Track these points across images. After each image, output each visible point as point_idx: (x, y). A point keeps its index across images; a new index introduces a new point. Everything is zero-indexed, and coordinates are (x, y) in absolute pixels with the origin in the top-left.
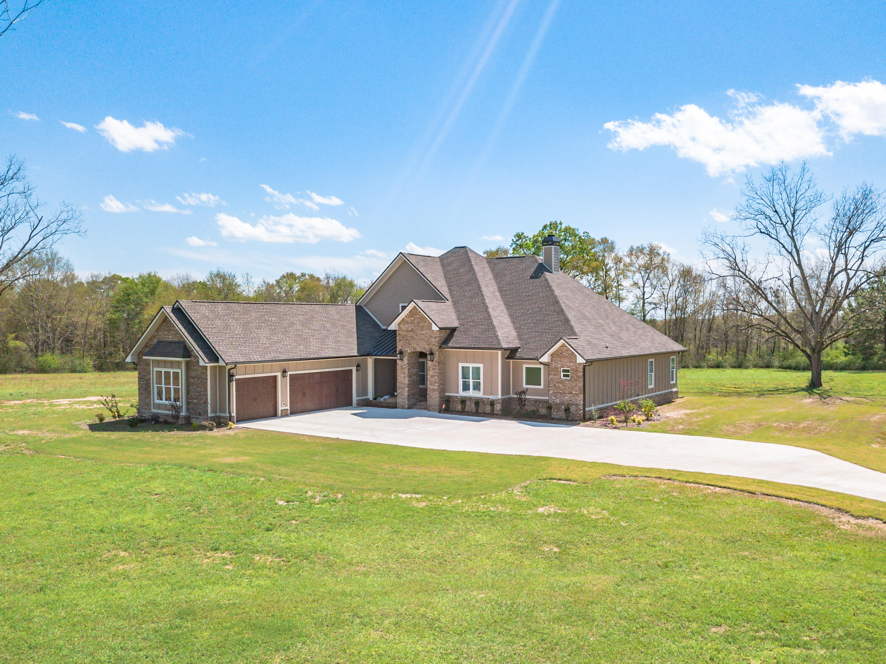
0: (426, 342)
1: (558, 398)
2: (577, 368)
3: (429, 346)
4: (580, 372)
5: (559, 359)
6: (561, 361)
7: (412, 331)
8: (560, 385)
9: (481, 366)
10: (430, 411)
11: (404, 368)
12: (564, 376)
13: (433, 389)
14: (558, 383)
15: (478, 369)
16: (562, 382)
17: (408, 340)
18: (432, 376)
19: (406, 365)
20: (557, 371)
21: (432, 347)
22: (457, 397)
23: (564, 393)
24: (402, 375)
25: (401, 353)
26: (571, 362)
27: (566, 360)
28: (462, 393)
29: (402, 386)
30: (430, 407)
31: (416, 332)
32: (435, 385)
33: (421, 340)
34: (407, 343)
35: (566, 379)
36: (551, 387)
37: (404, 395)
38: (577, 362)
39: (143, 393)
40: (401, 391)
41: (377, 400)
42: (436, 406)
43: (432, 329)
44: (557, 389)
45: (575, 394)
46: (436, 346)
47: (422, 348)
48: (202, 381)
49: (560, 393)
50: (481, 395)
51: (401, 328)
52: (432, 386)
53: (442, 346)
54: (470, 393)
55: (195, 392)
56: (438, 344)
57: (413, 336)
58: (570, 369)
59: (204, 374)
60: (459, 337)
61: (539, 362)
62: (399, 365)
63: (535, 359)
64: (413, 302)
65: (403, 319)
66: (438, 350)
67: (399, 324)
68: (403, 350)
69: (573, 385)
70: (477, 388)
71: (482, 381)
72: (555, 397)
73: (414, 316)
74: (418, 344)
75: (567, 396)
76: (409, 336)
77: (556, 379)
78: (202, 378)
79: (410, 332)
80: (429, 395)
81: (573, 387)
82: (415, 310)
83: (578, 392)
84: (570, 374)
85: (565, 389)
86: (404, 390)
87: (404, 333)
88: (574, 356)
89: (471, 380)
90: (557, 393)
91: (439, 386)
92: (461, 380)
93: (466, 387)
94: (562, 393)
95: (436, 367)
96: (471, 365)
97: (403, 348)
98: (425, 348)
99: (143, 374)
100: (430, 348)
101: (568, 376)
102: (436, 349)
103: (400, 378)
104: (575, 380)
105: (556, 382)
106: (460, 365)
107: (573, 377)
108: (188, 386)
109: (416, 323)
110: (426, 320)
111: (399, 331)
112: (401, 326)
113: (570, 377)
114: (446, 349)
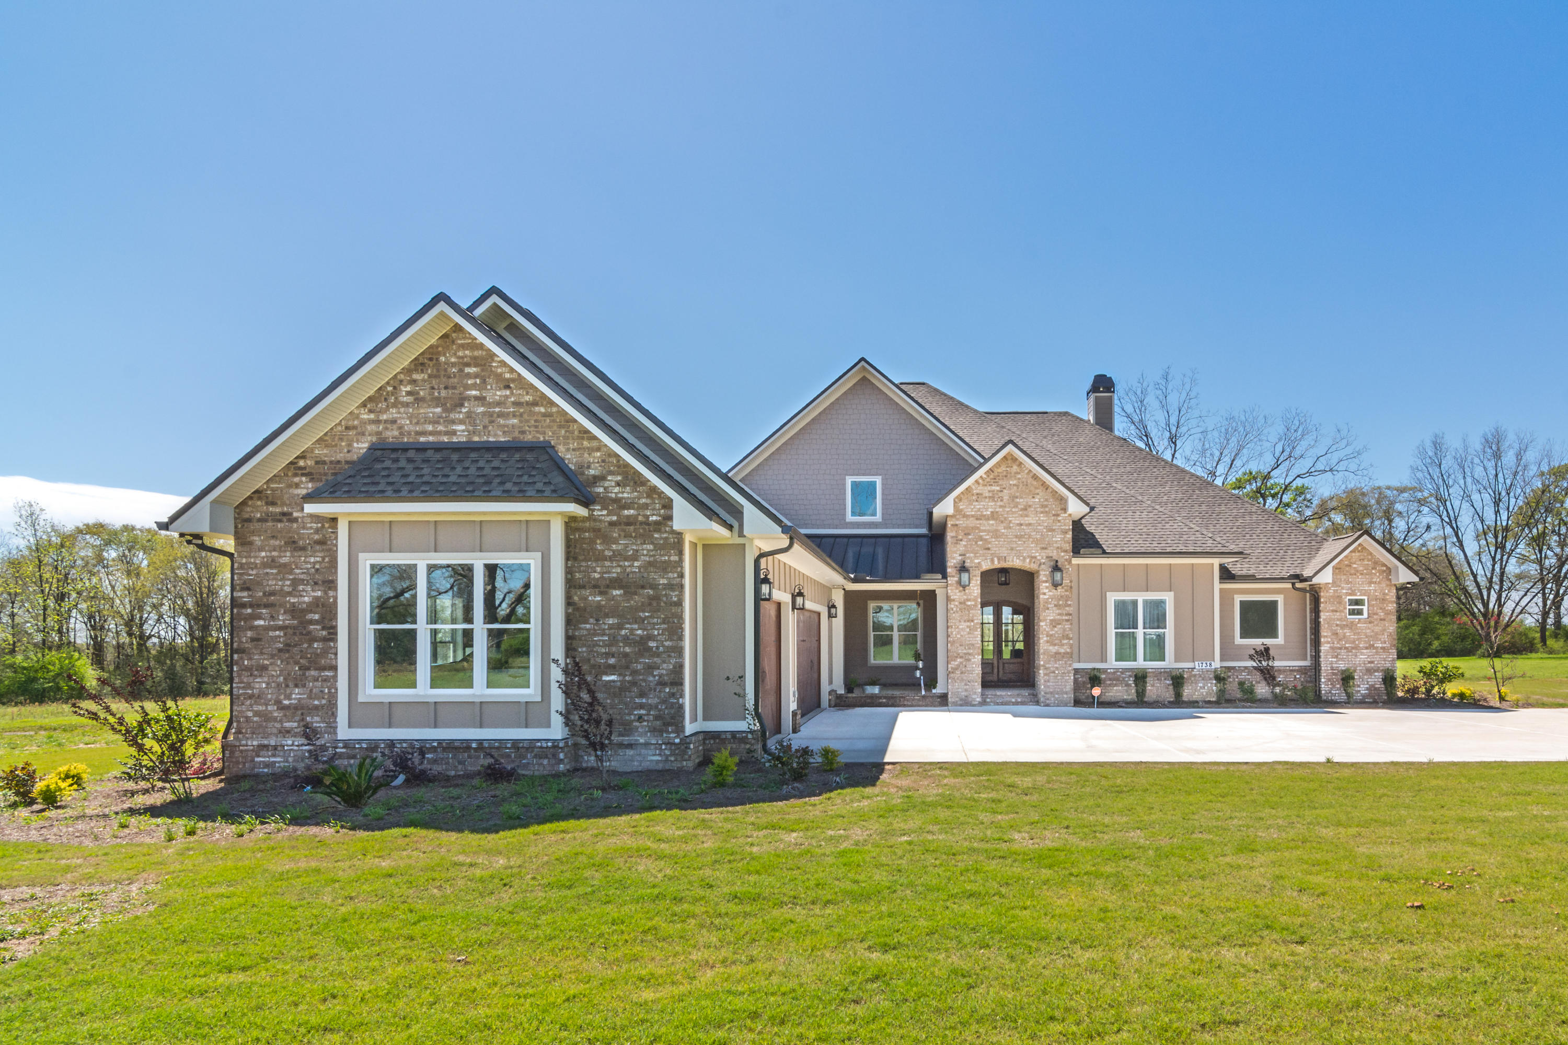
0: (1037, 542)
1: (1342, 659)
2: (1384, 594)
3: (1045, 553)
4: (1392, 601)
5: (1343, 577)
6: (1348, 582)
7: (994, 516)
8: (1348, 632)
9: (1168, 598)
11: (969, 608)
12: (1352, 612)
13: (1059, 654)
14: (1343, 627)
15: (1160, 604)
16: (1352, 626)
17: (981, 539)
18: (1054, 623)
19: (975, 600)
20: (1340, 603)
21: (1055, 554)
22: (1105, 671)
23: (1356, 648)
24: (963, 625)
25: (963, 569)
26: (1370, 583)
27: (1360, 579)
28: (1112, 663)
29: (961, 651)
30: (1048, 696)
31: (1005, 519)
32: (1063, 645)
33: (1019, 537)
34: (978, 546)
35: (1359, 619)
36: (1326, 637)
37: (971, 672)
38: (1388, 583)
39: (264, 668)
40: (961, 663)
41: (857, 693)
42: (1066, 693)
43: (1065, 510)
44: (1340, 640)
45: (1382, 648)
46: (1066, 551)
47: (1025, 558)
48: (656, 598)
49: (1346, 648)
50: (1169, 662)
51: (962, 510)
52: (1055, 645)
53: (1076, 551)
54: (1141, 663)
55: (613, 641)
56: (1069, 547)
57: (997, 530)
58: (1366, 598)
59: (665, 567)
60: (1101, 536)
61: (1298, 585)
62: (954, 600)
63: (1281, 580)
64: (1010, 446)
65: (968, 489)
66: (1070, 562)
67: (960, 500)
68: (967, 565)
69: (1377, 629)
70: (1156, 648)
71: (1169, 632)
72: (1336, 657)
73: (1001, 482)
74: (1012, 549)
75: (1362, 654)
76: (984, 531)
77: (1338, 620)
78: (654, 587)
79: (988, 519)
80: (1046, 669)
81: (1377, 634)
82: (1003, 468)
83: (1387, 645)
84: (1365, 608)
85: (1358, 639)
86: (969, 660)
87: (972, 522)
88: (1379, 571)
89: (1140, 632)
90: (1340, 649)
91: (1071, 646)
92: (1114, 631)
93: (1126, 649)
94: (1353, 648)
95: (1067, 601)
96: (1141, 598)
97: (969, 558)
98: (1035, 557)
99: (272, 584)
100: (1047, 557)
101: (1360, 612)
102: (1063, 557)
103: (959, 632)
104: (1381, 620)
105: (1337, 625)
106: (1112, 598)
107: (1376, 614)
108: (569, 621)
109: (1006, 498)
110: (1037, 491)
111: (958, 519)
112: (962, 506)
113: (1365, 615)
114: (1075, 561)
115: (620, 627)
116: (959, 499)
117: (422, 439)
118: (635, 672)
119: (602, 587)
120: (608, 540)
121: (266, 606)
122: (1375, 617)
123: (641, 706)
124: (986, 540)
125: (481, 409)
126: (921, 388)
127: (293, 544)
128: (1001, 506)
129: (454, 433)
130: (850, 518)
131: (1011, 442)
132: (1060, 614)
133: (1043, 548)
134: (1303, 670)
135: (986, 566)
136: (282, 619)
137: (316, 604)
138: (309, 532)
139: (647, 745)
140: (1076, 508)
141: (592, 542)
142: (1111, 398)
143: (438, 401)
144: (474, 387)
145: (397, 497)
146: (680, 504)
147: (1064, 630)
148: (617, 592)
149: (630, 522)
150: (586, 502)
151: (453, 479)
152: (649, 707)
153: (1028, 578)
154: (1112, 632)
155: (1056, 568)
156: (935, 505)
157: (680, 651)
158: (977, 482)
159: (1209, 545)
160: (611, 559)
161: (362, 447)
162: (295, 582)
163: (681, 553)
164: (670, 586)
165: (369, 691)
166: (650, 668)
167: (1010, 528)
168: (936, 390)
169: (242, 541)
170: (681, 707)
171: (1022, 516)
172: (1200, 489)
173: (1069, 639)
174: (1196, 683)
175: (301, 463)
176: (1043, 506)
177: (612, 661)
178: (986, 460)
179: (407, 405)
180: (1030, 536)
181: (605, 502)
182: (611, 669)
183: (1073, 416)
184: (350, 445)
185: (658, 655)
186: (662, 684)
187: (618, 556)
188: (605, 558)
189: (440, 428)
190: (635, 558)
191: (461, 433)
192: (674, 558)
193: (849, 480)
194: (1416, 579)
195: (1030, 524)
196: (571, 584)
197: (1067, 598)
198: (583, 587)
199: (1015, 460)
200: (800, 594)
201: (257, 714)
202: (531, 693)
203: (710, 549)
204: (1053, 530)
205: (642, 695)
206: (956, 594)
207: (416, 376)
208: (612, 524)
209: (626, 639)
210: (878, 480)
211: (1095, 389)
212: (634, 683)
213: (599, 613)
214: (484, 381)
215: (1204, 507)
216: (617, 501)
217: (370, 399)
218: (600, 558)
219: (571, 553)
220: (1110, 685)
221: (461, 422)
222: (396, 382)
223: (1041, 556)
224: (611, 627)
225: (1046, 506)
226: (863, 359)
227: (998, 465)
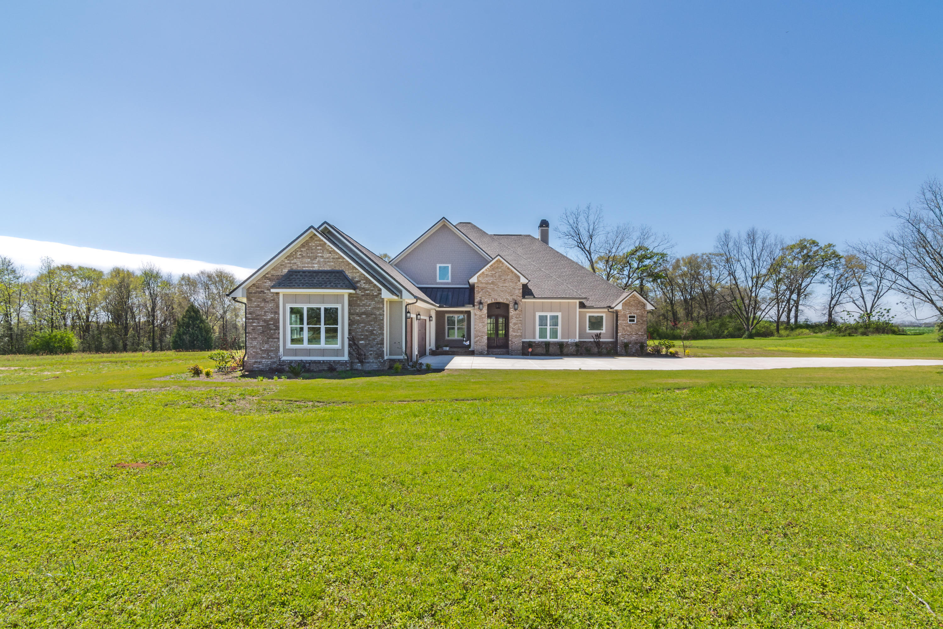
0: (509, 293)
1: (626, 338)
2: (642, 314)
3: (511, 298)
4: (645, 317)
5: (627, 307)
6: (629, 309)
7: (493, 283)
8: (628, 328)
9: (559, 314)
10: (512, 355)
11: (483, 318)
12: (630, 321)
13: (516, 335)
14: (626, 326)
15: (556, 317)
16: (630, 326)
17: (488, 292)
18: (515, 324)
19: (485, 315)
20: (626, 317)
21: (515, 298)
22: (535, 342)
23: (631, 334)
24: (480, 324)
25: (480, 303)
26: (637, 309)
27: (633, 308)
28: (538, 339)
29: (480, 334)
30: (513, 351)
31: (497, 284)
32: (519, 332)
33: (502, 291)
34: (486, 294)
35: (633, 324)
36: (620, 330)
37: (483, 342)
38: (644, 309)
39: (256, 338)
40: (480, 338)
41: (440, 350)
42: (519, 350)
43: (519, 281)
44: (626, 331)
45: (641, 335)
46: (519, 297)
47: (504, 299)
48: (376, 318)
49: (627, 334)
50: (559, 339)
51: (480, 281)
52: (516, 332)
53: (524, 297)
54: (548, 339)
55: (363, 331)
56: (521, 295)
57: (494, 288)
58: (635, 315)
59: (379, 309)
60: (534, 290)
61: (610, 310)
62: (477, 315)
63: (604, 308)
64: (499, 257)
65: (483, 273)
66: (521, 301)
68: (482, 301)
69: (639, 327)
70: (554, 333)
71: (559, 328)
72: (624, 337)
73: (496, 270)
74: (499, 295)
75: (633, 337)
76: (489, 289)
77: (625, 323)
78: (375, 315)
79: (490, 284)
80: (511, 341)
81: (639, 329)
82: (496, 265)
83: (643, 333)
84: (635, 319)
85: (632, 331)
86: (483, 337)
87: (484, 285)
88: (641, 305)
89: (548, 327)
90: (625, 334)
91: (521, 333)
93: (543, 333)
96: (549, 314)
97: (483, 299)
98: (508, 299)
99: (259, 313)
100: (513, 299)
101: (633, 321)
102: (519, 299)
103: (478, 327)
104: (641, 324)
105: (624, 325)
106: (538, 314)
108: (350, 325)
109: (497, 276)
110: (509, 275)
111: (479, 284)
112: (480, 279)
113: (635, 322)
114: (523, 300)
115: (365, 327)
116: (479, 276)
117: (304, 269)
118: (370, 340)
119: (359, 315)
120: (361, 300)
121: (256, 319)
122: (639, 323)
123: (371, 351)
124: (490, 292)
125: (322, 260)
126: (469, 225)
127: (264, 300)
128: (495, 279)
129: (314, 267)
130: (438, 280)
131: (499, 255)
132: (517, 321)
133: (511, 296)
134: (611, 342)
135: (489, 302)
136: (261, 323)
137: (272, 319)
138: (269, 297)
139: (373, 362)
140: (523, 281)
141: (356, 301)
142: (547, 230)
143: (309, 257)
144: (320, 253)
145: (299, 287)
146: (384, 290)
147: (518, 327)
148: (364, 316)
149: (368, 295)
150: (355, 289)
151: (315, 282)
152: (374, 351)
153: (507, 306)
154: (538, 328)
155: (516, 303)
156: (470, 278)
157: (383, 334)
158: (486, 270)
159: (575, 295)
160: (362, 306)
161: (285, 271)
162: (265, 312)
163: (383, 305)
164: (380, 315)
165: (289, 346)
166: (374, 339)
167: (499, 287)
168: (475, 226)
169: (249, 299)
170: (383, 351)
171: (503, 283)
172: (579, 270)
173: (520, 330)
174: (569, 348)
175: (267, 276)
177: (362, 337)
178: (493, 259)
179: (299, 258)
180: (506, 291)
181: (361, 289)
182: (362, 339)
183: (532, 237)
184: (282, 270)
185: (376, 335)
186: (377, 344)
187: (364, 305)
188: (360, 306)
189: (310, 265)
190: (369, 305)
191: (316, 267)
192: (381, 306)
193: (438, 266)
194: (654, 308)
195: (506, 286)
196: (350, 313)
197: (520, 315)
198: (354, 314)
199: (501, 262)
200: (419, 314)
201: (254, 352)
202: (338, 346)
203: (391, 302)
204: (515, 289)
205: (371, 347)
206: (478, 313)
207: (302, 249)
208: (362, 295)
209: (367, 331)
210: (450, 266)
211: (541, 226)
212: (369, 344)
213: (358, 322)
214: (323, 251)
215: (579, 278)
216: (364, 288)
217: (288, 256)
218: (359, 306)
219: (350, 305)
220: (536, 348)
221: (316, 264)
222: (296, 251)
223: (510, 298)
224: (362, 327)
225: (512, 280)
226: (444, 218)
227: (494, 263)
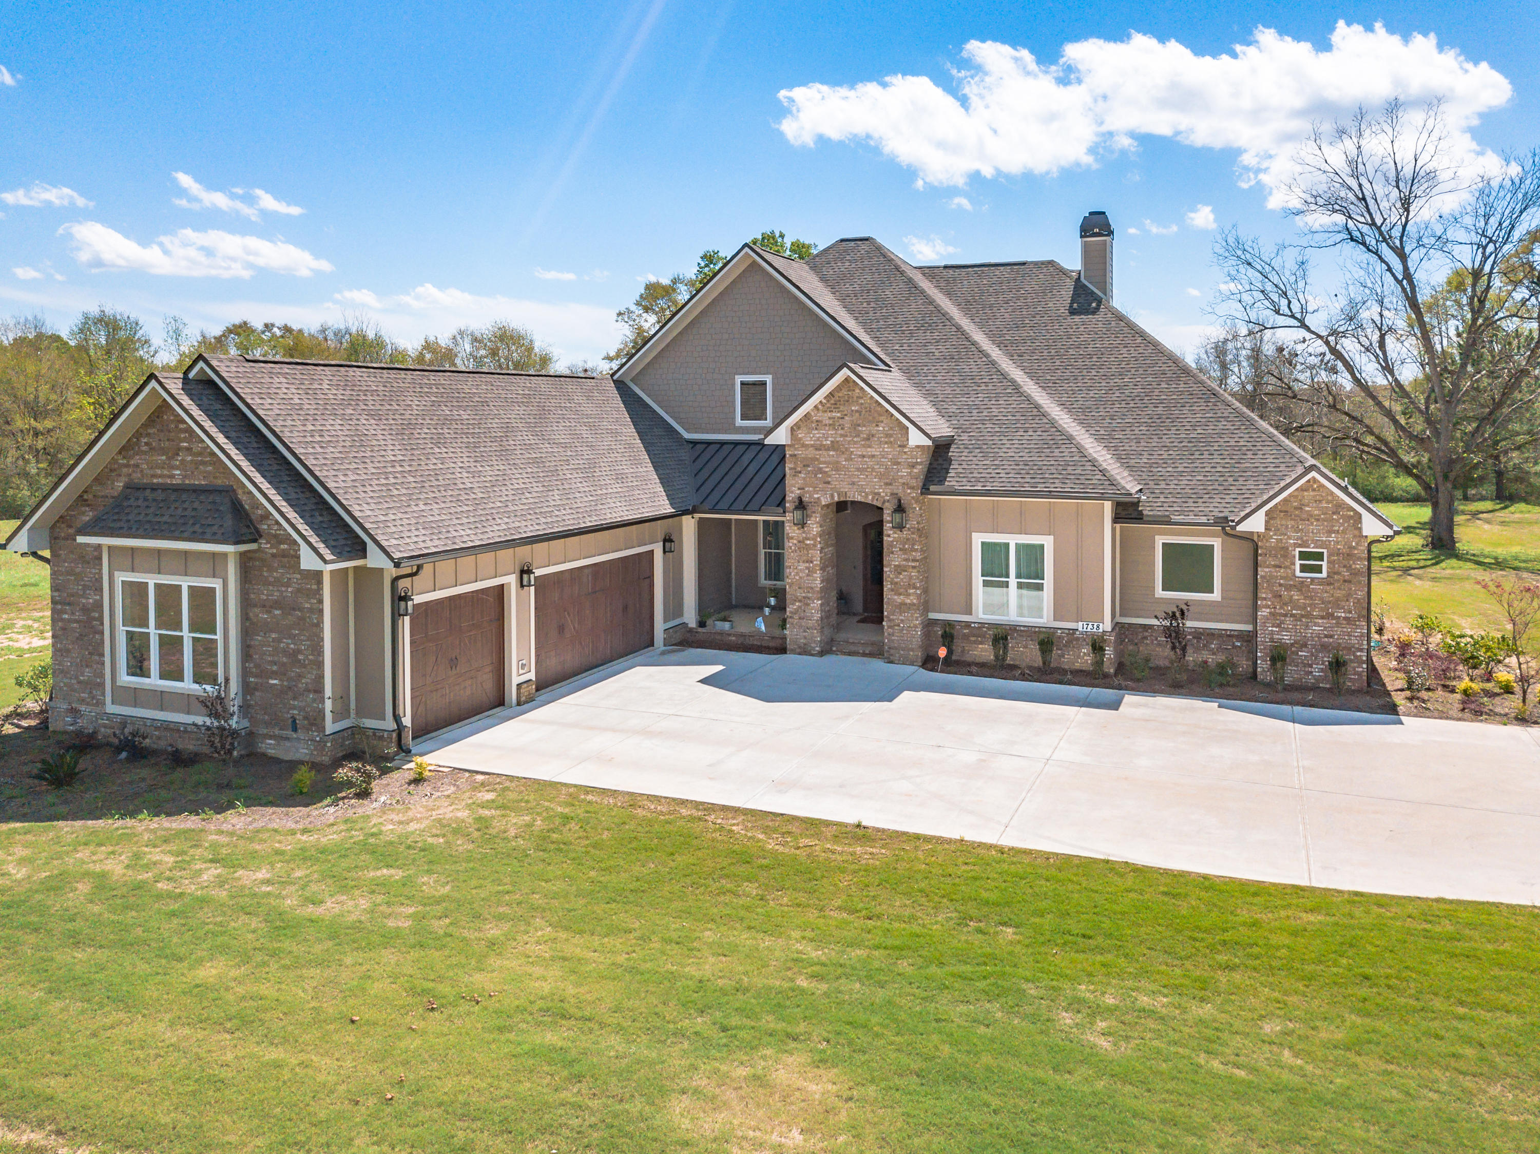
0: (881, 476)
1: (1287, 630)
2: (1351, 548)
3: (889, 489)
4: (1360, 559)
5: (1290, 523)
6: (1297, 530)
7: (834, 446)
8: (1294, 595)
9: (1047, 542)
10: (891, 662)
11: (808, 547)
12: (1306, 569)
13: (903, 605)
14: (1289, 588)
15: (1037, 548)
16: (1299, 586)
17: (820, 471)
18: (900, 569)
19: (814, 539)
20: (1287, 556)
21: (900, 491)
22: (968, 625)
23: (1308, 615)
24: (802, 566)
25: (801, 505)
26: (1330, 532)
27: (1314, 527)
28: (979, 614)
29: (800, 594)
30: (892, 651)
31: (847, 449)
32: (909, 595)
33: (862, 470)
34: (818, 479)
35: (1312, 579)
36: (1265, 599)
37: (810, 618)
38: (1356, 532)
40: (799, 607)
41: (708, 628)
42: (912, 650)
44: (1286, 604)
45: (1345, 618)
46: (912, 488)
47: (867, 494)
49: (1292, 615)
50: (1046, 616)
51: (800, 439)
52: (900, 594)
53: (926, 487)
54: (1011, 615)
55: (275, 651)
56: (918, 483)
57: (838, 462)
58: (1325, 551)
61: (1229, 529)
62: (792, 538)
64: (845, 370)
65: (807, 414)
66: (918, 499)
67: (799, 428)
68: (806, 499)
69: (1339, 594)
70: (1032, 601)
71: (1047, 584)
72: (1278, 626)
73: (842, 408)
74: (853, 483)
75: (1316, 624)
76: (824, 463)
77: (1282, 578)
79: (828, 449)
80: (890, 620)
81: (1338, 599)
82: (842, 392)
83: (1353, 615)
84: (1324, 564)
85: (1310, 605)
86: (808, 605)
87: (811, 453)
88: (1343, 517)
89: (1013, 582)
90: (1285, 615)
92: (981, 579)
93: (996, 599)
94: (1302, 616)
95: (913, 544)
96: (1013, 540)
97: (808, 492)
98: (879, 494)
100: (892, 494)
101: (1317, 569)
102: (910, 495)
103: (797, 574)
104: (1345, 581)
105: (1280, 585)
106: (978, 539)
107: (1338, 573)
109: (847, 426)
110: (881, 418)
111: (796, 449)
112: (800, 432)
113: (1324, 574)
114: (924, 498)
116: (796, 426)
122: (1336, 577)
124: (826, 472)
128: (842, 436)
131: (846, 364)
132: (906, 560)
133: (886, 484)
134: (1230, 637)
135: (827, 500)
147: (911, 577)
148: (277, 612)
153: (876, 513)
154: (978, 581)
155: (902, 506)
156: (768, 433)
158: (815, 407)
159: (1095, 482)
167: (851, 459)
171: (864, 446)
173: (915, 588)
174: (1079, 648)
176: (887, 436)
180: (873, 469)
182: (275, 674)
195: (873, 456)
197: (915, 541)
199: (853, 384)
204: (898, 463)
206: (795, 532)
209: (284, 650)
220: (975, 642)
223: (884, 493)
224: (274, 640)
225: (891, 436)
227: (838, 388)
